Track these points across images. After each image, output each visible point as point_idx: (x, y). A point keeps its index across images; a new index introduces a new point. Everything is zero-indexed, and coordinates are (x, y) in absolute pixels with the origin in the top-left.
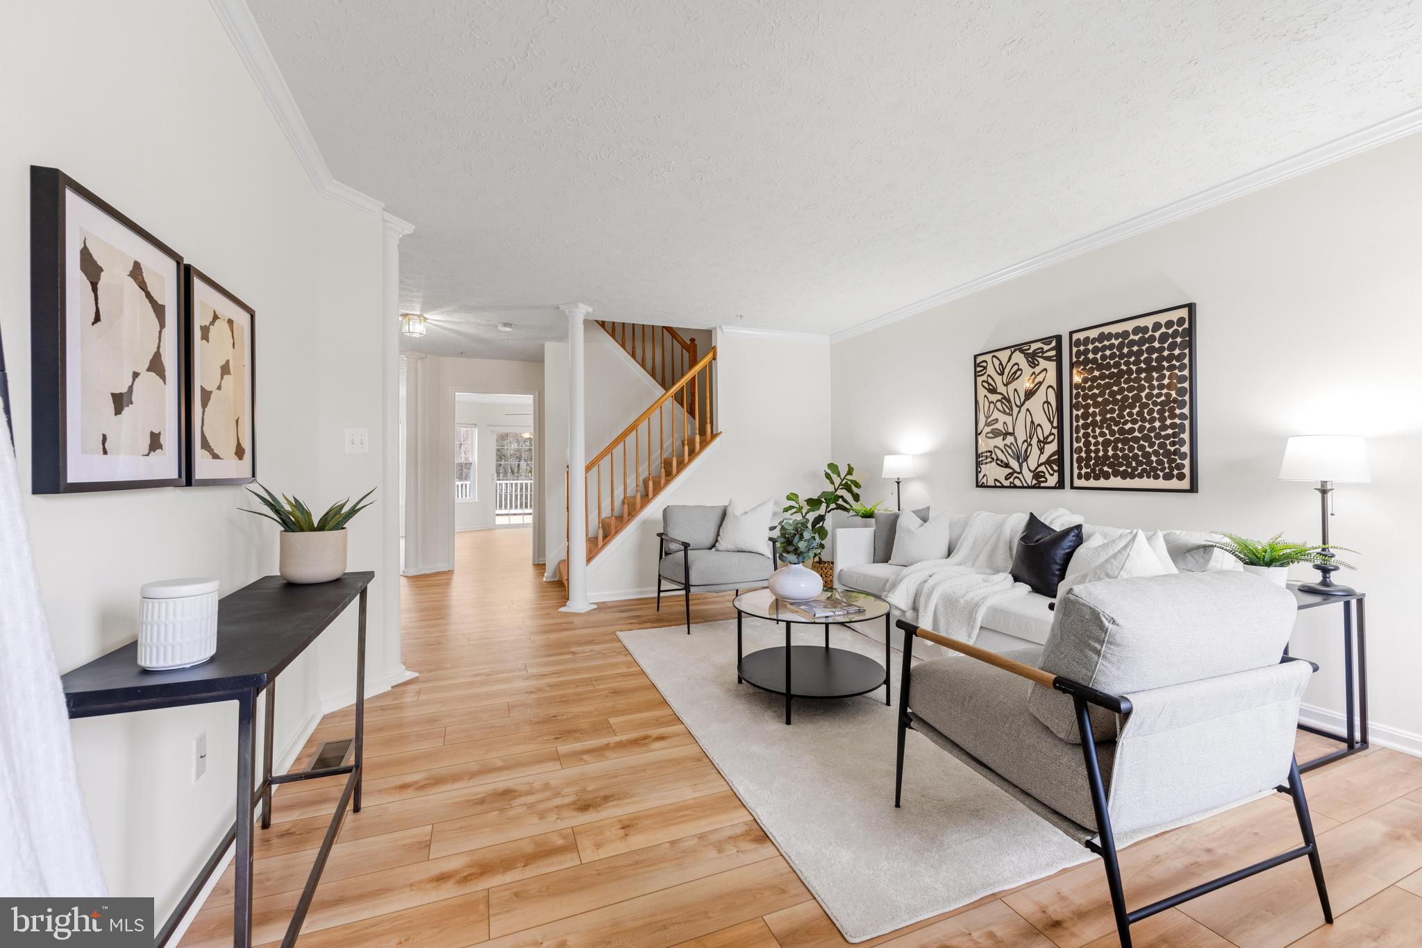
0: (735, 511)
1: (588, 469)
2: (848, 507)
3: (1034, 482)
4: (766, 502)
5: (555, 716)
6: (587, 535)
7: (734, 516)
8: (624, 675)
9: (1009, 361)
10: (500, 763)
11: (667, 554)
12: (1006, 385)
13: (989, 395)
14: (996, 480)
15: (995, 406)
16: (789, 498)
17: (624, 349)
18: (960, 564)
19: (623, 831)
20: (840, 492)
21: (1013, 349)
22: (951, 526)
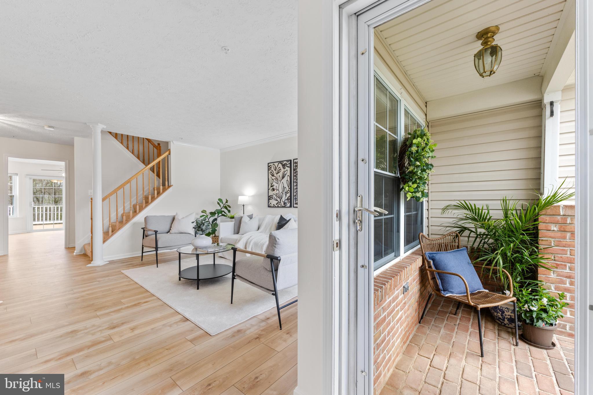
0: (179, 217)
1: (104, 200)
2: (226, 214)
3: (284, 205)
4: (192, 213)
7: (178, 219)
9: (277, 166)
11: (146, 236)
12: (277, 174)
13: (272, 177)
14: (273, 205)
15: (274, 180)
16: (202, 212)
17: (122, 144)
18: (260, 233)
20: (223, 210)
21: (279, 163)
22: (259, 220)
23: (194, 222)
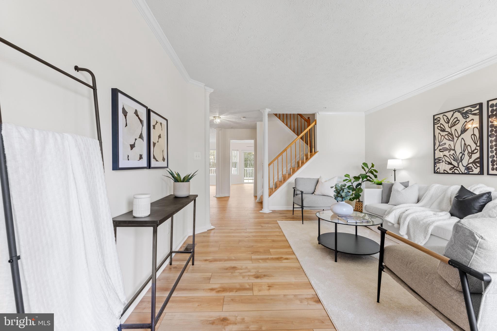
0: (322, 180)
1: (269, 165)
2: (371, 180)
3: (466, 171)
4: (335, 177)
5: (252, 246)
6: (269, 187)
7: (321, 182)
8: (277, 236)
9: (452, 117)
10: (234, 258)
11: (296, 195)
12: (451, 128)
13: (441, 133)
14: (444, 170)
15: (444, 137)
16: (345, 176)
17: (284, 123)
18: (422, 206)
19: (268, 288)
20: (368, 174)
21: (454, 111)
22: (420, 190)
23: (333, 187)
